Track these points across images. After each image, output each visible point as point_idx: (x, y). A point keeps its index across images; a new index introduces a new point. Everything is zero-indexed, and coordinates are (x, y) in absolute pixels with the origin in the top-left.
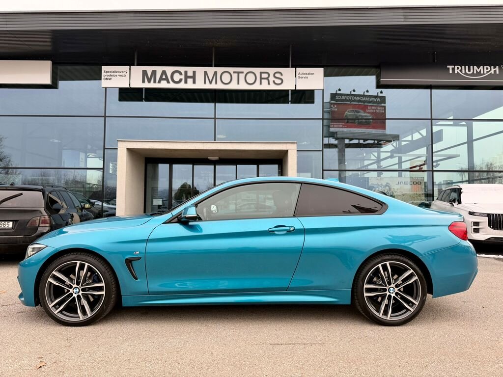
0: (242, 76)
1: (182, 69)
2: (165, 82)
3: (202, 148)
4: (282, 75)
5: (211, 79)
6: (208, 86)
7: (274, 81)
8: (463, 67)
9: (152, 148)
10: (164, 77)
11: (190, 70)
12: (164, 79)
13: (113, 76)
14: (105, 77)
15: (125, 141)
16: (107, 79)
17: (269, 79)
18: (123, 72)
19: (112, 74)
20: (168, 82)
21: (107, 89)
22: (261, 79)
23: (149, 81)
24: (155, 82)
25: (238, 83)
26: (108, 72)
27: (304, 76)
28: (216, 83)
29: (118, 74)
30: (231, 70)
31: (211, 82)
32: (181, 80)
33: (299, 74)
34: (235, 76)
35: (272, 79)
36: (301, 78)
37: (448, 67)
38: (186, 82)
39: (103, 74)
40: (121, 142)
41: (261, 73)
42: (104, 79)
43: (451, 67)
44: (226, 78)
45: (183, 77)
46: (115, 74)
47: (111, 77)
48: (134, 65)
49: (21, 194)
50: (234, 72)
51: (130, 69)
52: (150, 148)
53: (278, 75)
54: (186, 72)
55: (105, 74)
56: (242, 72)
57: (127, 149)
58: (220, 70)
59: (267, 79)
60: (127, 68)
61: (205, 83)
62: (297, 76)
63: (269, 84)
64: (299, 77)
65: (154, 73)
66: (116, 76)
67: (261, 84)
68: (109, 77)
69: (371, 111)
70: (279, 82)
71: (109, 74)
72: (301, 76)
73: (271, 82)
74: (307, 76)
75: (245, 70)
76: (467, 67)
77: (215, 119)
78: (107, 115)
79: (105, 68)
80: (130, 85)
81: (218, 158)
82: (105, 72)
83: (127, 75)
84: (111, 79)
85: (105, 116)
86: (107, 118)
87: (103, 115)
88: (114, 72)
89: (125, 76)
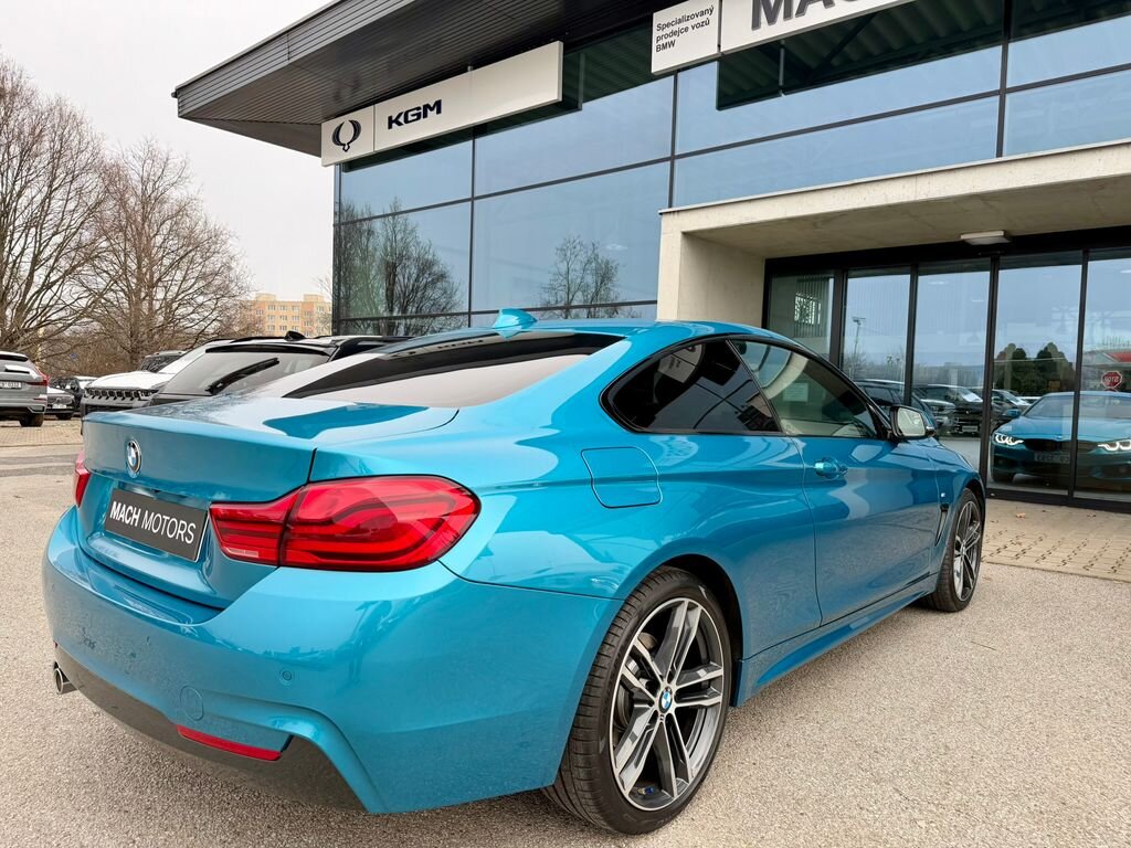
9: (750, 221)
13: (680, 31)
14: (660, 43)
15: (678, 211)
16: (664, 47)
18: (702, 13)
19: (675, 28)
23: (772, 20)
24: (788, 15)
26: (668, 25)
29: (688, 24)
39: (656, 33)
40: (671, 217)
42: (658, 49)
46: (683, 25)
47: (672, 39)
49: (275, 362)
52: (744, 221)
55: (661, 33)
57: (685, 234)
66: (686, 29)
68: (669, 40)
71: (668, 31)
77: (1003, 92)
78: (677, 153)
79: (660, 17)
80: (719, 46)
81: (1002, 233)
82: (661, 28)
83: (714, 18)
84: (673, 43)
85: (673, 158)
86: (677, 162)
87: (669, 155)
88: (680, 21)
89: (707, 23)
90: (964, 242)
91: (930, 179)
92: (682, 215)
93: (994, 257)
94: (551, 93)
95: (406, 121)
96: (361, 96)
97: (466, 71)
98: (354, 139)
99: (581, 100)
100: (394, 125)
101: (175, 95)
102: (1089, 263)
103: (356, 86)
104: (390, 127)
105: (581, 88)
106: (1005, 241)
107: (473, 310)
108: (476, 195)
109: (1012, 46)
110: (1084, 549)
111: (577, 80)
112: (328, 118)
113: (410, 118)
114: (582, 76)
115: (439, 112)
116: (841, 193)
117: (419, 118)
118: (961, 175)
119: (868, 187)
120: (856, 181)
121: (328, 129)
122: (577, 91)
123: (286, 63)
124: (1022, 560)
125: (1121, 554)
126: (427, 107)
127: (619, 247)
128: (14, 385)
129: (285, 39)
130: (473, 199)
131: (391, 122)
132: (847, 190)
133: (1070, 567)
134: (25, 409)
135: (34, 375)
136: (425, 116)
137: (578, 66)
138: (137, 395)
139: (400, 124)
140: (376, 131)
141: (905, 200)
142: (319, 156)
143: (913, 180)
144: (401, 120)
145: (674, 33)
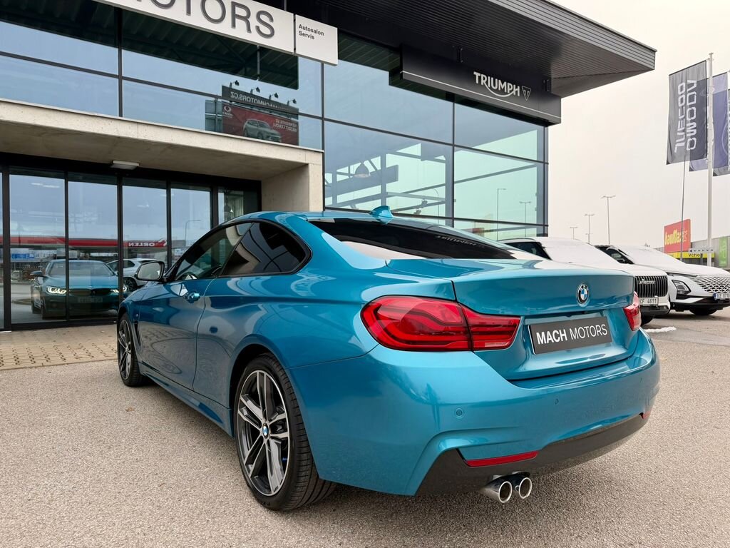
4: (271, 19)
7: (258, 28)
8: (489, 78)
17: (249, 20)
22: (234, 16)
27: (309, 33)
33: (300, 26)
35: (253, 21)
36: (304, 35)
37: (475, 73)
41: (234, 5)
43: (477, 74)
53: (264, 18)
59: (246, 19)
62: (298, 30)
63: (249, 30)
64: (301, 34)
67: (234, 25)
69: (280, 126)
70: (267, 31)
72: (303, 31)
73: (253, 28)
74: (313, 34)
76: (492, 79)
91: (146, 127)
93: (120, 177)
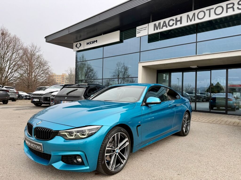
0: (212, 11)
1: (174, 18)
2: (165, 27)
3: (180, 61)
5: (191, 19)
6: (190, 23)
7: (238, 8)
10: (164, 25)
11: (178, 17)
12: (164, 26)
13: (141, 30)
14: (138, 32)
16: (138, 33)
18: (145, 28)
19: (140, 30)
20: (167, 27)
21: (141, 37)
22: (227, 8)
23: (157, 29)
24: (160, 29)
25: (210, 16)
26: (139, 29)
28: (194, 20)
29: (143, 29)
30: (204, 9)
31: (191, 21)
32: (173, 24)
34: (207, 13)
35: (236, 6)
38: (176, 24)
39: (137, 31)
40: (140, 63)
41: (227, 5)
44: (201, 15)
45: (174, 22)
46: (142, 29)
48: (150, 22)
49: (77, 89)
50: (207, 10)
51: (148, 25)
52: (153, 64)
54: (176, 19)
55: (138, 31)
56: (213, 8)
57: (142, 66)
58: (197, 11)
59: (233, 7)
60: (146, 25)
61: (187, 22)
63: (234, 10)
65: (160, 23)
66: (142, 30)
67: (227, 12)
68: (139, 32)
71: (139, 30)
73: (236, 9)
75: (215, 6)
77: (196, 42)
78: (141, 51)
79: (138, 28)
80: (148, 33)
81: (197, 66)
82: (138, 30)
83: (147, 28)
84: (140, 32)
85: (140, 52)
86: (141, 53)
87: (139, 51)
88: (141, 29)
89: (146, 29)
90: (190, 67)
91: (183, 58)
92: (142, 63)
93: (196, 70)
94: (118, 40)
95: (90, 44)
96: (81, 39)
97: (102, 35)
98: (80, 46)
99: (123, 39)
100: (88, 44)
101: (45, 38)
102: (212, 71)
103: (80, 37)
104: (87, 45)
105: (123, 38)
106: (197, 67)
107: (103, 78)
108: (104, 57)
109: (198, 34)
110: (209, 119)
111: (122, 36)
112: (75, 42)
113: (91, 43)
114: (123, 36)
115: (97, 42)
116: (169, 60)
117: (93, 43)
118: (188, 58)
119: (173, 59)
120: (171, 58)
121: (75, 44)
122: (122, 38)
123: (68, 33)
124: (199, 121)
125: (215, 120)
126: (94, 41)
127: (130, 66)
128: (12, 93)
129: (68, 29)
130: (103, 58)
131: (87, 44)
132: (170, 60)
133: (206, 122)
134: (13, 98)
135: (15, 91)
136: (94, 43)
137: (123, 34)
138: (42, 95)
139: (89, 44)
140: (84, 45)
141: (179, 62)
142: (73, 49)
143: (181, 58)
144: (89, 43)
145: (140, 31)
